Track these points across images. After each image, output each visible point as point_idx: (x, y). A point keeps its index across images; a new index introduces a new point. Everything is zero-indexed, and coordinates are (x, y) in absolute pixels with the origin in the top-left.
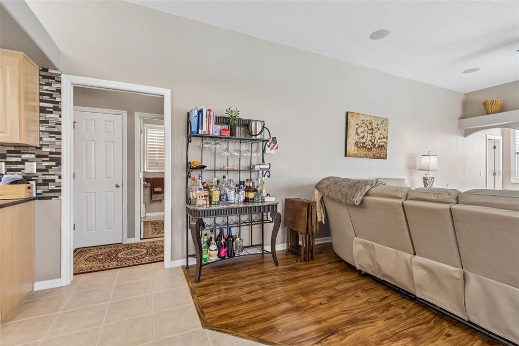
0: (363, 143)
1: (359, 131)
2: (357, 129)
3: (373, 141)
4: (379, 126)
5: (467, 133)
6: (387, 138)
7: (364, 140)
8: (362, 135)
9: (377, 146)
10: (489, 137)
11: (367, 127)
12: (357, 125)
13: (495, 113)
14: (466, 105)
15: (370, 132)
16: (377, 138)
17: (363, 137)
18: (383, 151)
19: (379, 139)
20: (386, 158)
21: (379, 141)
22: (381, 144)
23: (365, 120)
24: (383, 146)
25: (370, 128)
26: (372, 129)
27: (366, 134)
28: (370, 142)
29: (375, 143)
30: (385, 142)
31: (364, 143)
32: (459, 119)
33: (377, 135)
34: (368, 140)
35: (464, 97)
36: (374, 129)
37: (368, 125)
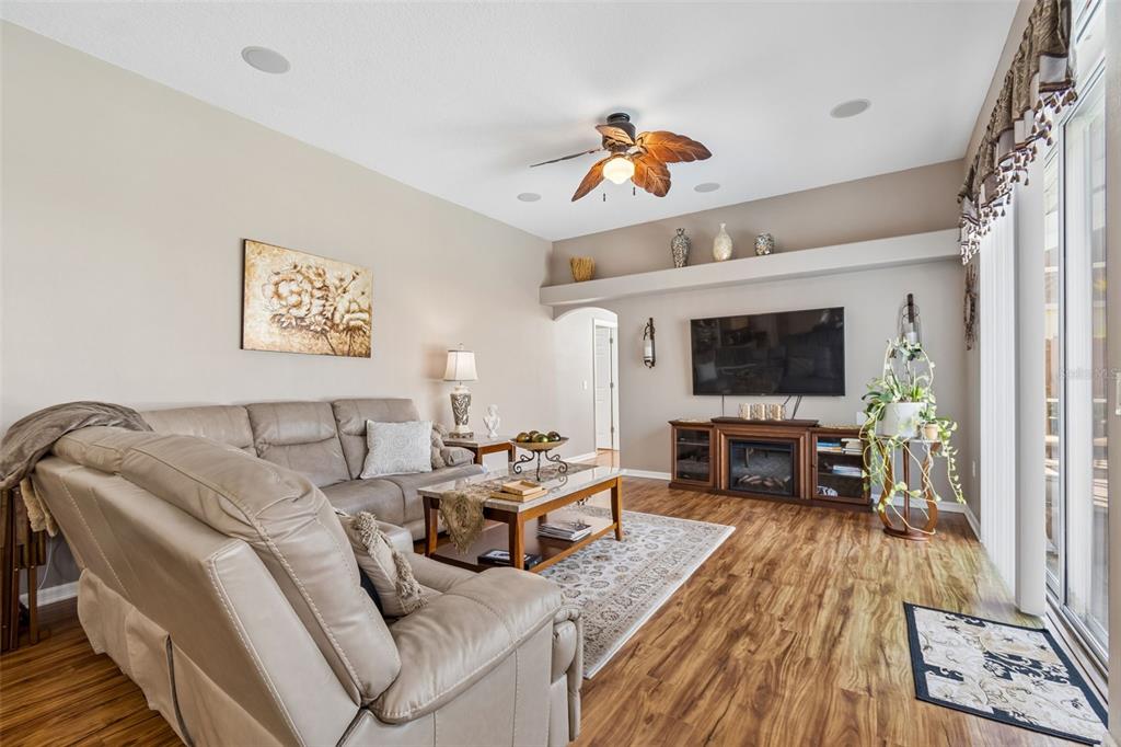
0: (296, 318)
1: (284, 289)
2: (277, 284)
3: (329, 315)
4: (345, 284)
5: (557, 312)
6: (369, 311)
7: (302, 312)
8: (294, 299)
9: (341, 327)
10: (597, 322)
11: (311, 282)
12: (278, 274)
13: (584, 280)
14: (553, 262)
15: (318, 294)
16: (341, 309)
17: (298, 305)
18: (359, 340)
19: (348, 312)
20: (368, 355)
21: (347, 317)
22: (352, 323)
23: (302, 264)
24: (359, 328)
25: (319, 285)
26: (325, 287)
27: (306, 299)
28: (319, 318)
29: (337, 319)
30: (364, 321)
31: (302, 319)
32: (543, 286)
33: (342, 304)
34: (315, 310)
35: (550, 247)
36: (332, 289)
37: (313, 277)
